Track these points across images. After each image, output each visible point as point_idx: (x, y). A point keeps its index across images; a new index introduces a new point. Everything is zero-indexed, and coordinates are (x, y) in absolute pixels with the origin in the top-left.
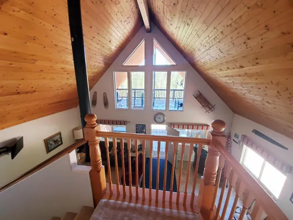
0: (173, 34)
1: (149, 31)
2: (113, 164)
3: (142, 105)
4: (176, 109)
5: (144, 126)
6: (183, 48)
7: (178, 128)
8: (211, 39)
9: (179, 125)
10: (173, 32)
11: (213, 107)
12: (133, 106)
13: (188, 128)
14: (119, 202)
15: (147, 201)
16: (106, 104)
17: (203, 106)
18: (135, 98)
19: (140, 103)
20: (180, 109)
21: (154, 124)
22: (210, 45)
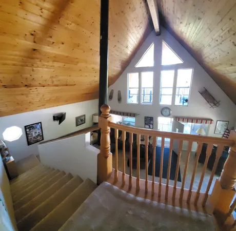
0: (182, 33)
1: (158, 34)
2: (120, 148)
3: (150, 101)
4: (181, 104)
5: (151, 119)
6: (191, 46)
7: (183, 121)
8: (225, 32)
9: (184, 119)
10: (183, 31)
11: (218, 103)
12: (142, 101)
13: (192, 122)
14: (124, 192)
15: (156, 197)
16: (120, 99)
17: (208, 102)
18: (144, 95)
19: (149, 98)
20: (186, 104)
21: (160, 116)
22: (223, 39)
